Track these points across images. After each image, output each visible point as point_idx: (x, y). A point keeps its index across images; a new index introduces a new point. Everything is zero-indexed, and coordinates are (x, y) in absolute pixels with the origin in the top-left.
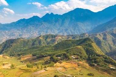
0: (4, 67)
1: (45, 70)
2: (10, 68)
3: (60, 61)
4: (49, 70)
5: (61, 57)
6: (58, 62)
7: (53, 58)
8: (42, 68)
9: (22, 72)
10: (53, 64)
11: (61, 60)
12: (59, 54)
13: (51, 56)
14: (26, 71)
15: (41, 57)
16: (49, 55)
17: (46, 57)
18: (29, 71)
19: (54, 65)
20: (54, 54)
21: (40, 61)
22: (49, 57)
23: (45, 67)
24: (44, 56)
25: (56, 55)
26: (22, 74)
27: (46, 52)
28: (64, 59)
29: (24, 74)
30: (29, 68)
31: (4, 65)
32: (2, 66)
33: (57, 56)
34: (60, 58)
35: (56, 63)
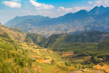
0: (45, 62)
1: (82, 70)
2: (50, 63)
3: (101, 63)
4: (86, 72)
5: (104, 58)
6: (99, 64)
7: (94, 59)
8: (80, 68)
9: (59, 70)
10: (92, 66)
11: (103, 62)
12: (102, 54)
13: (92, 55)
14: (63, 69)
15: (81, 56)
16: (91, 55)
17: (87, 56)
18: (66, 69)
19: (94, 67)
20: (96, 55)
21: (80, 60)
22: (90, 57)
23: (83, 68)
24: (84, 55)
25: (98, 55)
26: (59, 71)
27: (88, 51)
28: (106, 61)
29: (60, 71)
30: (66, 67)
31: (45, 59)
32: (44, 60)
33: (99, 57)
34: (102, 59)
35: (96, 64)
